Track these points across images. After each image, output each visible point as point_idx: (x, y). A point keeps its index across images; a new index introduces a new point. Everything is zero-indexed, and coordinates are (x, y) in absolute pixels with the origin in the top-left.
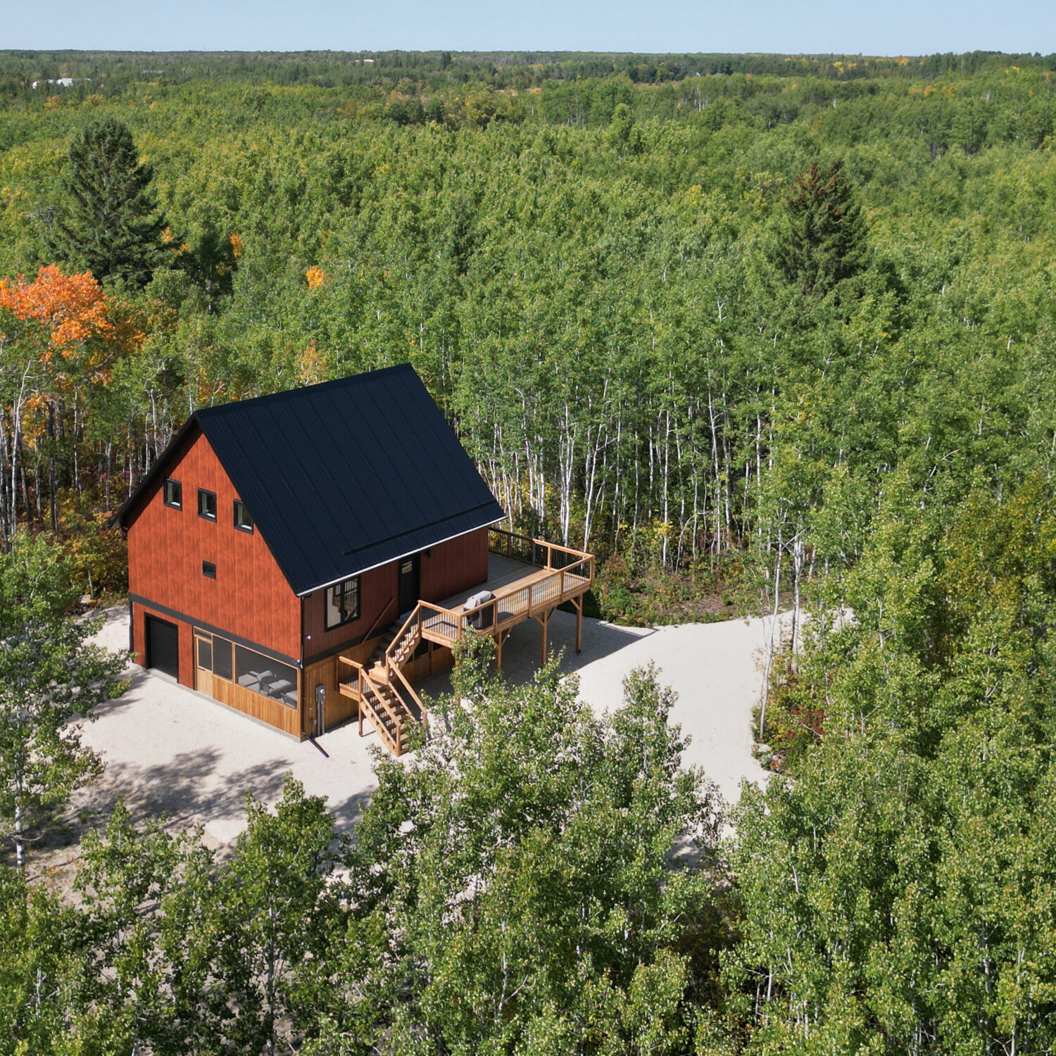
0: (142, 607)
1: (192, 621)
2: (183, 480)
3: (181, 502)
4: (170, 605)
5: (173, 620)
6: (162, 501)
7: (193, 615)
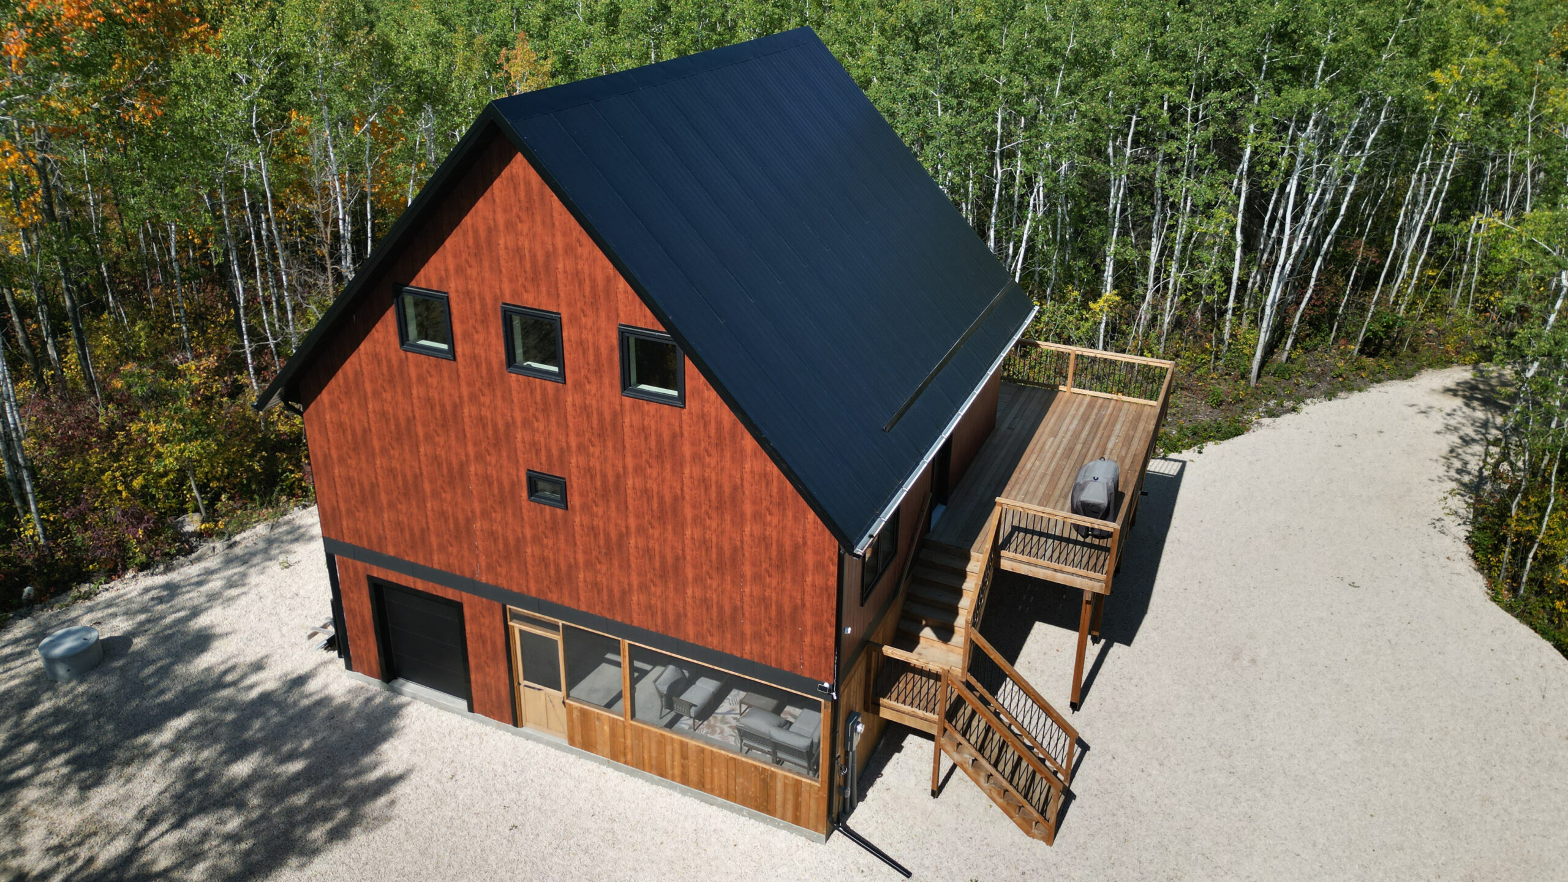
0: (359, 564)
1: (502, 597)
2: (453, 288)
3: (449, 339)
4: (437, 562)
5: (450, 594)
6: (394, 339)
7: (503, 583)
